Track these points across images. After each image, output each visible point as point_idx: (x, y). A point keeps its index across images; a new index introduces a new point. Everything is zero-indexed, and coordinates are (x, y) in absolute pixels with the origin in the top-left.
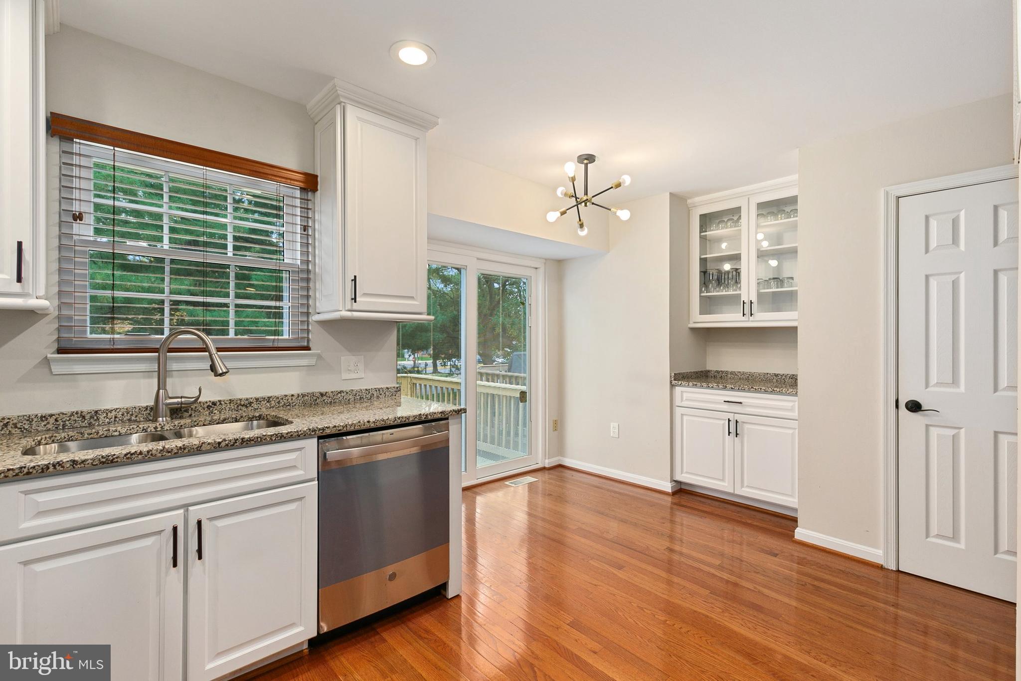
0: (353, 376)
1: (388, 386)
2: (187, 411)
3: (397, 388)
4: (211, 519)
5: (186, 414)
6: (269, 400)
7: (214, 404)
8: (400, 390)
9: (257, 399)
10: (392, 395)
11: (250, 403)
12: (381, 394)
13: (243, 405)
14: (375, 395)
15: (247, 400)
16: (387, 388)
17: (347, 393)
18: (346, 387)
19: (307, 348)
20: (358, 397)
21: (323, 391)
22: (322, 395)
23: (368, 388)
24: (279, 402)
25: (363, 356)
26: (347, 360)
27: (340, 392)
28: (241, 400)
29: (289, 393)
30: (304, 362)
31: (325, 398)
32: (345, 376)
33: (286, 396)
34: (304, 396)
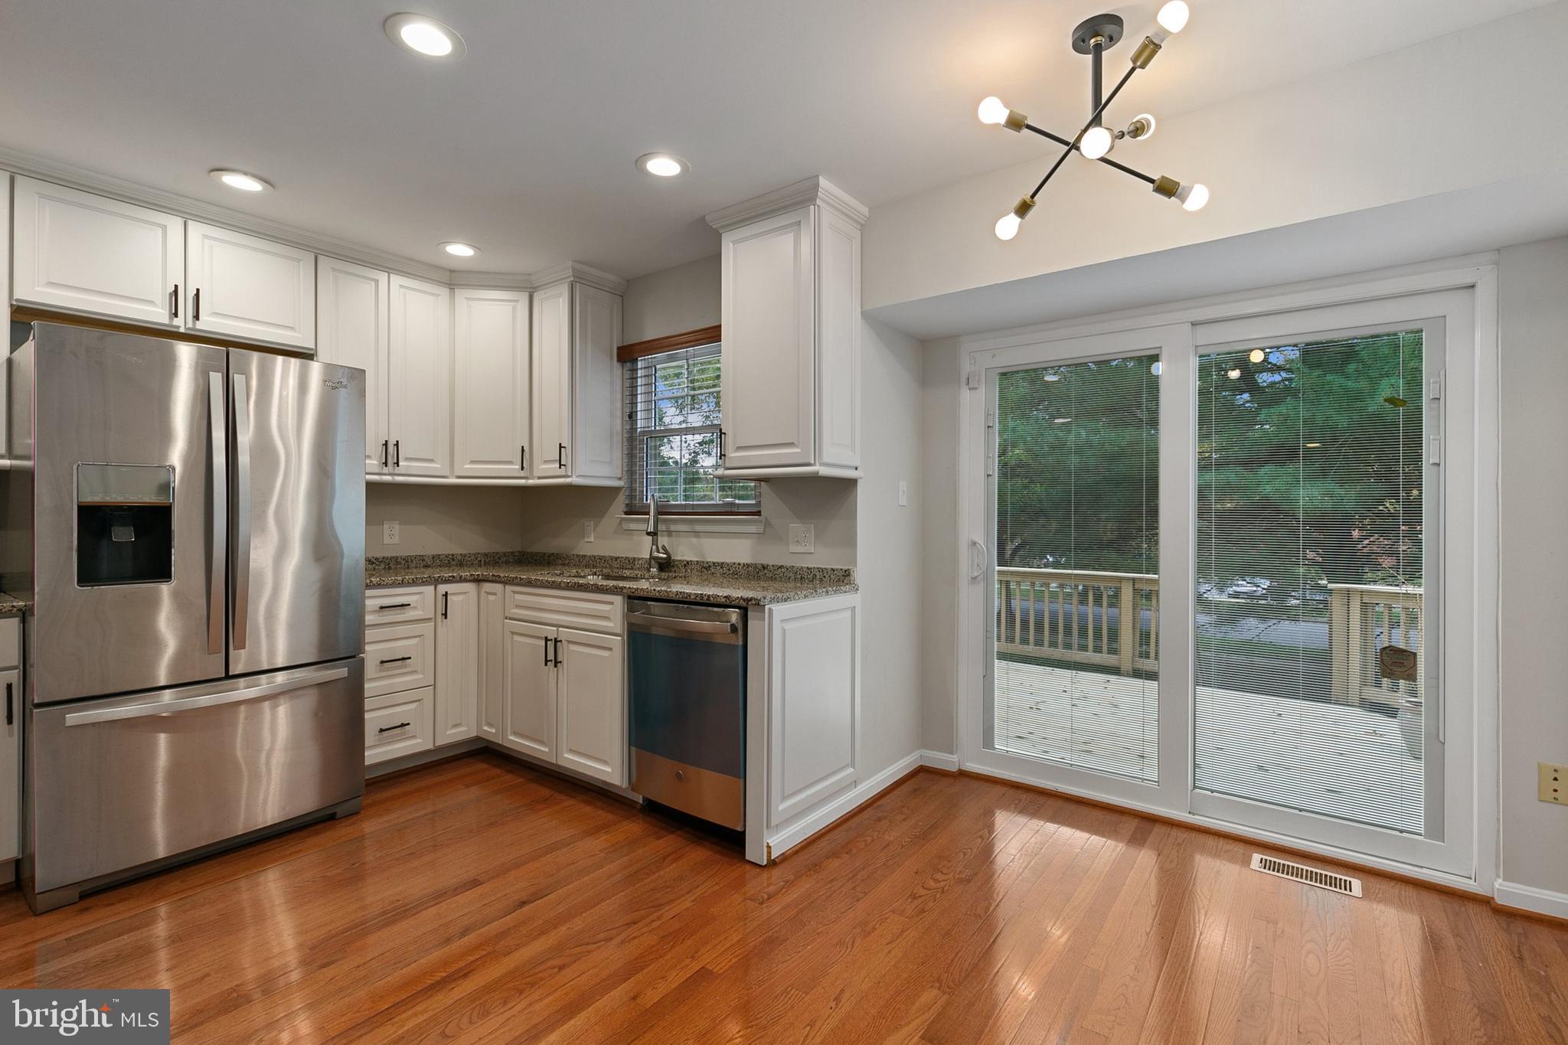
0: (799, 549)
1: (834, 567)
2: (673, 566)
3: (845, 571)
4: (569, 642)
5: (673, 570)
6: (722, 565)
7: (688, 562)
8: (849, 575)
9: (714, 563)
10: (839, 580)
11: (710, 567)
12: (825, 577)
13: (705, 568)
14: (818, 577)
15: (707, 563)
16: (832, 569)
17: (787, 569)
18: (787, 562)
19: (758, 513)
20: (799, 576)
21: (765, 563)
22: (764, 567)
23: (810, 566)
24: (729, 570)
25: (813, 525)
26: (796, 527)
27: (781, 567)
28: (703, 562)
29: (737, 562)
30: (752, 529)
31: (766, 571)
32: (794, 548)
33: (734, 564)
34: (748, 565)
